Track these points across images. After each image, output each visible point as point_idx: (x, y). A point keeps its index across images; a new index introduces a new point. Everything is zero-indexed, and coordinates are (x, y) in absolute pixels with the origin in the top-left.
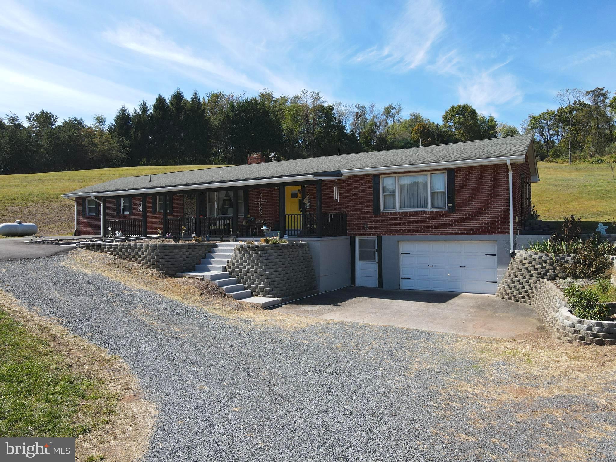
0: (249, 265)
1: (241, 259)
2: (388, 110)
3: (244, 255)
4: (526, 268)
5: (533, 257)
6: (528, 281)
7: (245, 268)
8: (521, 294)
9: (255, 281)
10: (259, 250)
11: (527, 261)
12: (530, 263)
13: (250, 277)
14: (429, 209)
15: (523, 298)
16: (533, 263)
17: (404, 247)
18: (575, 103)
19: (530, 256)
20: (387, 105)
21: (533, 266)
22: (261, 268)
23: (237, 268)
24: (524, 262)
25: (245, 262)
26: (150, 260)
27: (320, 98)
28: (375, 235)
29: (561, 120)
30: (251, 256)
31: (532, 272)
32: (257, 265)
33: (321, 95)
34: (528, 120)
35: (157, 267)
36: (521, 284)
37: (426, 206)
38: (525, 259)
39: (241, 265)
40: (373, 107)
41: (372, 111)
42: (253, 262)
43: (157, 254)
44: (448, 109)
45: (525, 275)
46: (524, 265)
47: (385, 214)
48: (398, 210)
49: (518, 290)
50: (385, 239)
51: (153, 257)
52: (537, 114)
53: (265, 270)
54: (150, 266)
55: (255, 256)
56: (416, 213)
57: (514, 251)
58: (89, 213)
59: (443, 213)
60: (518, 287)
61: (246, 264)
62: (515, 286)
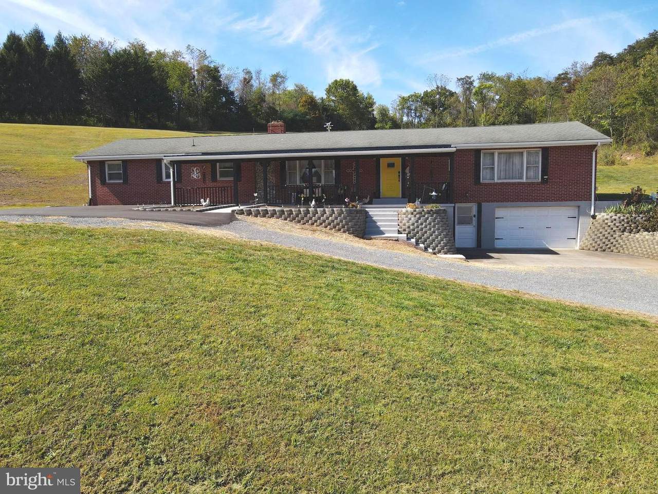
0: (426, 227)
1: (417, 222)
2: (275, 78)
3: (419, 218)
4: (609, 226)
5: (614, 217)
6: (612, 236)
7: (422, 229)
8: (607, 245)
9: (434, 240)
10: (434, 213)
11: (609, 221)
12: (612, 222)
13: (428, 238)
14: (524, 180)
15: (610, 248)
16: (614, 222)
17: (499, 212)
18: (438, 87)
19: (611, 217)
20: (274, 73)
21: (615, 224)
22: (438, 229)
23: (414, 230)
24: (606, 221)
25: (422, 224)
26: (338, 224)
27: (207, 57)
28: (475, 202)
29: (426, 103)
30: (427, 218)
31: (614, 229)
32: (434, 226)
33: (208, 54)
34: (398, 100)
35: (348, 230)
36: (606, 238)
37: (521, 178)
38: (607, 219)
39: (418, 227)
40: (259, 73)
41: (258, 78)
42: (430, 224)
43: (345, 218)
44: (331, 83)
45: (608, 231)
46: (607, 224)
47: (486, 185)
48: (496, 181)
49: (604, 243)
50: (485, 205)
51: (341, 221)
52: (406, 95)
53: (442, 230)
54: (339, 230)
55: (431, 219)
56: (514, 184)
57: (595, 214)
58: (110, 179)
59: (538, 184)
60: (604, 240)
61: (423, 226)
62: (601, 240)
